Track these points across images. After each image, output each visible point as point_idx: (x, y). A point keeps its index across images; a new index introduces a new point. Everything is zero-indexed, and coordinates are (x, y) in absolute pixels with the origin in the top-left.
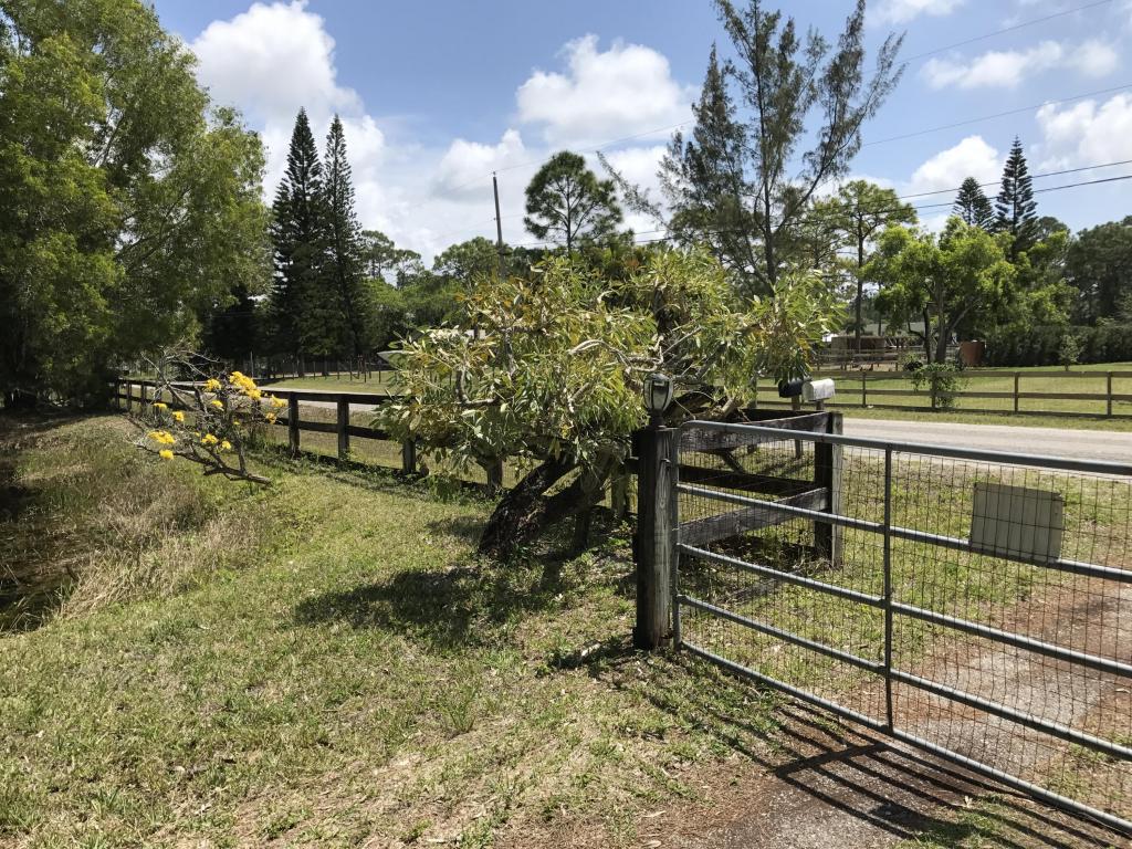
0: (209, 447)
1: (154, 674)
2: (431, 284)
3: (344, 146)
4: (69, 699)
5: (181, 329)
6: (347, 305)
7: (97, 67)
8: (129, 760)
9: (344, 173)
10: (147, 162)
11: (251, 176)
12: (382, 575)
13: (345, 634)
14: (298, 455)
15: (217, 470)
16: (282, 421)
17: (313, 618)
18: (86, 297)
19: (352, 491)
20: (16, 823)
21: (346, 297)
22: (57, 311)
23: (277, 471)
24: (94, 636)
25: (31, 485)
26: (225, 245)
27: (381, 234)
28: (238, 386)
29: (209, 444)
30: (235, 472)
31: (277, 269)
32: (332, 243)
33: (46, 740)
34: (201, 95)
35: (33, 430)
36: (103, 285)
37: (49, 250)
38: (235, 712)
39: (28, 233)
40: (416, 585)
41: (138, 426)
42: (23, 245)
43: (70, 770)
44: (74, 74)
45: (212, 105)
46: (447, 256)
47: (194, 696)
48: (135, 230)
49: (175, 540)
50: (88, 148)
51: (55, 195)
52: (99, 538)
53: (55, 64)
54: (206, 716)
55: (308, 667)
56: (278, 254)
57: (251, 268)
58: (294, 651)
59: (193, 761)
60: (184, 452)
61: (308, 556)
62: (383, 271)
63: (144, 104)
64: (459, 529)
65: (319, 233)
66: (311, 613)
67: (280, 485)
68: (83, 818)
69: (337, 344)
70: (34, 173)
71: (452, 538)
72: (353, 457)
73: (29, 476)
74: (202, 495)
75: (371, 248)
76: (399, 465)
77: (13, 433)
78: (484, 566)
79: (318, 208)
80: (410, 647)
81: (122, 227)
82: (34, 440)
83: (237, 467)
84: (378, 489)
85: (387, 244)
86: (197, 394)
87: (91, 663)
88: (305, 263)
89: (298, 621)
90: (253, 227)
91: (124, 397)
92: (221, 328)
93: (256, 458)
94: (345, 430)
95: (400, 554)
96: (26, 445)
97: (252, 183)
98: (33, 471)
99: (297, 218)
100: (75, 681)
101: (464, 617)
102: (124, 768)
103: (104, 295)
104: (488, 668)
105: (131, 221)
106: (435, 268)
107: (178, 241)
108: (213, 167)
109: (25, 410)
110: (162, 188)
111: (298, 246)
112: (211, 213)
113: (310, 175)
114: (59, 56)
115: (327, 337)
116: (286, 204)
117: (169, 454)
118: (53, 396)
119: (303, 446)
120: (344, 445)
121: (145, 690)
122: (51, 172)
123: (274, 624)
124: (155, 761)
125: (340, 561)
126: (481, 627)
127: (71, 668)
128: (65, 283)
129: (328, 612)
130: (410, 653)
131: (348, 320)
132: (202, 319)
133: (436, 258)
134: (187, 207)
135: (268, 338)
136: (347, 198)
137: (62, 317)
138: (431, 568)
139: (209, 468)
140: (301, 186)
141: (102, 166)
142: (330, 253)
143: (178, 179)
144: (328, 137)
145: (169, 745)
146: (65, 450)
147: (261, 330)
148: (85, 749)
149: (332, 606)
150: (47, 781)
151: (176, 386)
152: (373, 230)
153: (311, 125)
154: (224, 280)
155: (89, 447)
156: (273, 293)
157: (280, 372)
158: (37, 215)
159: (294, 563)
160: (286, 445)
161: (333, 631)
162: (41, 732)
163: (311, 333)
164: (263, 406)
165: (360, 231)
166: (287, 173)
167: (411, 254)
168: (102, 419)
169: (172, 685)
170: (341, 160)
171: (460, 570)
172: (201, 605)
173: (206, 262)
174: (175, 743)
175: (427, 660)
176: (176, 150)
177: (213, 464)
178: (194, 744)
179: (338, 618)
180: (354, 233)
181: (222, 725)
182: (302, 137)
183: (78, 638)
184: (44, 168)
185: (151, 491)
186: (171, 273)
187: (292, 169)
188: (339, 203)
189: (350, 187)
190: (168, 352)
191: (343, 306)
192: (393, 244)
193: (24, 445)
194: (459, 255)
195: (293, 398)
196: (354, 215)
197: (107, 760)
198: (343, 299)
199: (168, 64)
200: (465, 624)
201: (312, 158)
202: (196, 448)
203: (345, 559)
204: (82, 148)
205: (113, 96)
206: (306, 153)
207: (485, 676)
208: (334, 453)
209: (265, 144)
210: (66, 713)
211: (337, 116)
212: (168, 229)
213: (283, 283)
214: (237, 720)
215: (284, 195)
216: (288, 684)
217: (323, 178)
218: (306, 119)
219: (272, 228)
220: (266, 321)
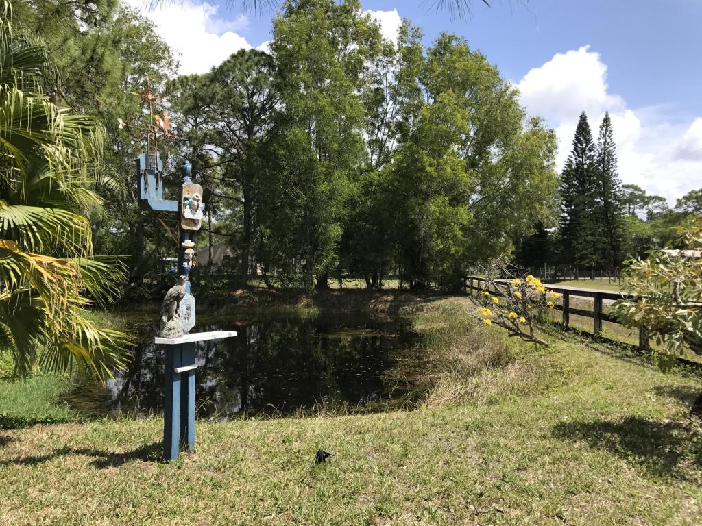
0: (513, 320)
1: (465, 449)
2: (673, 218)
3: (611, 131)
4: (421, 452)
5: (503, 249)
6: (609, 234)
7: (466, 105)
8: (446, 494)
9: (610, 149)
10: (489, 153)
11: (548, 156)
12: (615, 416)
13: (583, 449)
14: (568, 329)
15: (516, 334)
16: (558, 307)
17: (564, 435)
18: (452, 230)
19: (602, 357)
20: (387, 512)
21: (609, 228)
22: (437, 239)
23: (553, 338)
24: (438, 420)
25: (418, 332)
26: (531, 198)
27: (636, 186)
28: (531, 284)
29: (512, 318)
30: (527, 336)
31: (563, 211)
32: (600, 194)
33: (407, 471)
34: (521, 112)
35: (422, 302)
36: (461, 224)
37: (435, 206)
38: (507, 482)
39: (426, 197)
40: (639, 428)
41: (475, 304)
42: (423, 204)
43: (416, 491)
44: (453, 111)
45: (527, 117)
46: (687, 198)
47: (485, 467)
48: (480, 192)
49: (489, 373)
50: (458, 149)
51: (441, 177)
52: (450, 366)
53: (444, 106)
54: (490, 480)
55: (556, 465)
56: (564, 203)
57: (546, 212)
58: (549, 454)
59: (479, 505)
60: (497, 321)
61: (567, 395)
62: (637, 211)
63: (489, 121)
64: (679, 395)
65: (592, 188)
66: (563, 431)
67: (554, 347)
68: (419, 519)
69: (601, 259)
70: (431, 165)
71: (672, 400)
72: (604, 334)
73: (419, 327)
74: (507, 348)
75: (628, 196)
76: (637, 343)
77: (413, 303)
78: (695, 424)
79: (592, 172)
80: (630, 469)
81: (473, 191)
82: (422, 307)
83: (528, 334)
84: (620, 357)
85: (640, 193)
86: (509, 288)
87: (435, 434)
88: (581, 207)
89: (553, 434)
90: (548, 187)
91: (469, 286)
92: (527, 248)
93: (541, 329)
94: (599, 316)
95: (630, 404)
96: (418, 309)
97: (548, 161)
98: (421, 324)
99: (577, 179)
100: (425, 443)
101: (674, 458)
102: (443, 497)
103: (461, 229)
104: (688, 497)
105: (478, 188)
106: (676, 207)
107: (503, 197)
108: (526, 153)
109: (419, 291)
110: (496, 167)
111: (577, 197)
112: (523, 180)
113: (587, 152)
114: (446, 101)
115: (594, 254)
116: (570, 171)
117: (489, 322)
118: (433, 284)
119: (571, 324)
120: (598, 326)
121: (459, 457)
122: (439, 164)
123: (538, 434)
124: (459, 499)
125: (587, 402)
126: (688, 467)
127: (424, 435)
128: (442, 223)
129: (574, 433)
130: (629, 473)
131: (610, 243)
132: (516, 243)
133: (678, 200)
134: (509, 177)
135: (556, 254)
136: (612, 165)
137: (439, 241)
138: (652, 418)
139: (511, 332)
140: (581, 159)
141: (464, 158)
142: (599, 200)
143: (505, 162)
144: (601, 127)
145: (468, 492)
146: (437, 314)
147: (552, 249)
148: (425, 482)
149: (578, 430)
150: (405, 493)
151: (496, 282)
152: (630, 184)
153: (589, 120)
154: (529, 219)
155: (449, 314)
156: (561, 227)
157: (562, 276)
158: (431, 187)
159: (557, 398)
160: (561, 322)
161: (575, 446)
162: (405, 467)
163: (584, 252)
164: (547, 297)
165: (621, 185)
166: (572, 152)
167: (658, 198)
168: (457, 298)
169: (474, 458)
170: (608, 140)
171: (675, 424)
172: (497, 414)
173: (518, 209)
174: (471, 491)
175: (641, 481)
176: (505, 145)
177: (514, 330)
178: (481, 495)
179: (580, 439)
180: (616, 186)
181: (499, 488)
182: (583, 129)
183: (430, 420)
184: (435, 162)
185: (479, 342)
186: (498, 216)
187: (575, 149)
188: (606, 169)
189: (615, 157)
190: (494, 263)
191: (606, 234)
192: (644, 192)
193: (417, 309)
194: (696, 198)
195: (566, 293)
196: (616, 175)
197: (435, 491)
198: (606, 230)
199: (503, 97)
200: (674, 462)
201: (588, 141)
202: (505, 319)
203: (590, 401)
204: (455, 149)
205: (473, 120)
206: (585, 138)
207: (685, 503)
208: (591, 330)
209: (557, 136)
210: (418, 460)
211: (607, 113)
212: (497, 191)
213: (568, 220)
214: (507, 487)
215: (569, 166)
216: (542, 473)
217: (596, 153)
218: (586, 117)
219: (561, 186)
220: (555, 244)
